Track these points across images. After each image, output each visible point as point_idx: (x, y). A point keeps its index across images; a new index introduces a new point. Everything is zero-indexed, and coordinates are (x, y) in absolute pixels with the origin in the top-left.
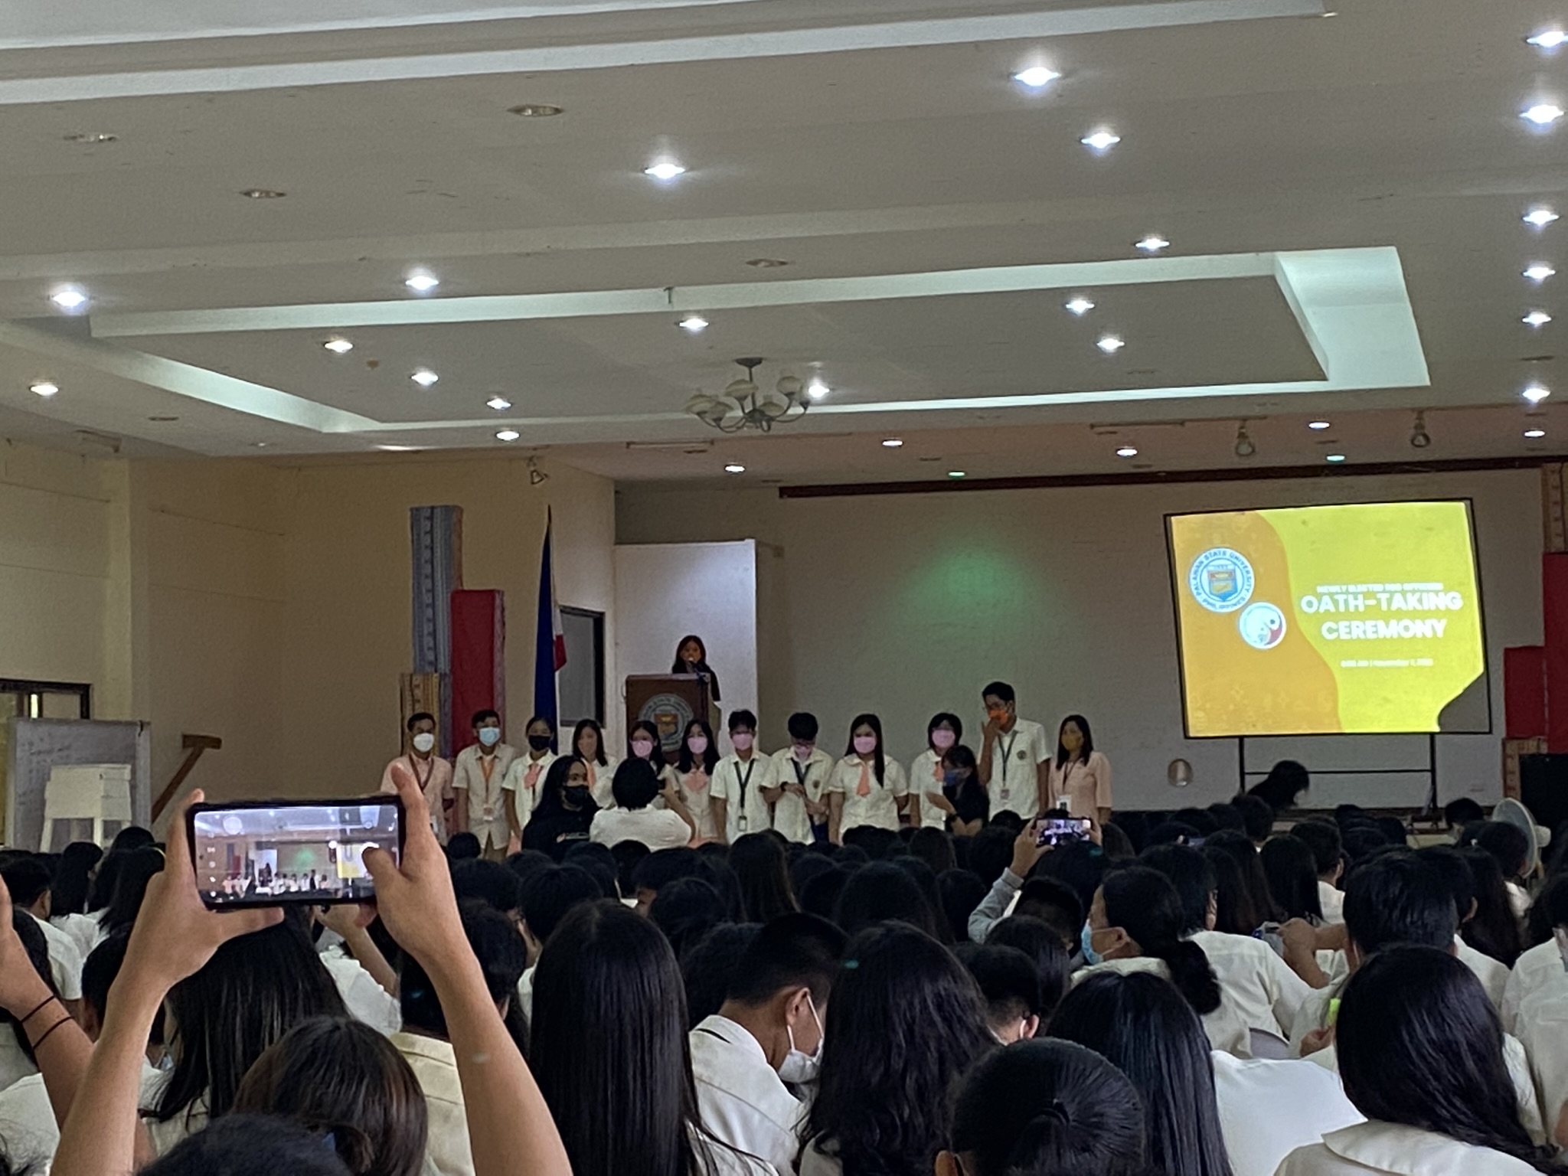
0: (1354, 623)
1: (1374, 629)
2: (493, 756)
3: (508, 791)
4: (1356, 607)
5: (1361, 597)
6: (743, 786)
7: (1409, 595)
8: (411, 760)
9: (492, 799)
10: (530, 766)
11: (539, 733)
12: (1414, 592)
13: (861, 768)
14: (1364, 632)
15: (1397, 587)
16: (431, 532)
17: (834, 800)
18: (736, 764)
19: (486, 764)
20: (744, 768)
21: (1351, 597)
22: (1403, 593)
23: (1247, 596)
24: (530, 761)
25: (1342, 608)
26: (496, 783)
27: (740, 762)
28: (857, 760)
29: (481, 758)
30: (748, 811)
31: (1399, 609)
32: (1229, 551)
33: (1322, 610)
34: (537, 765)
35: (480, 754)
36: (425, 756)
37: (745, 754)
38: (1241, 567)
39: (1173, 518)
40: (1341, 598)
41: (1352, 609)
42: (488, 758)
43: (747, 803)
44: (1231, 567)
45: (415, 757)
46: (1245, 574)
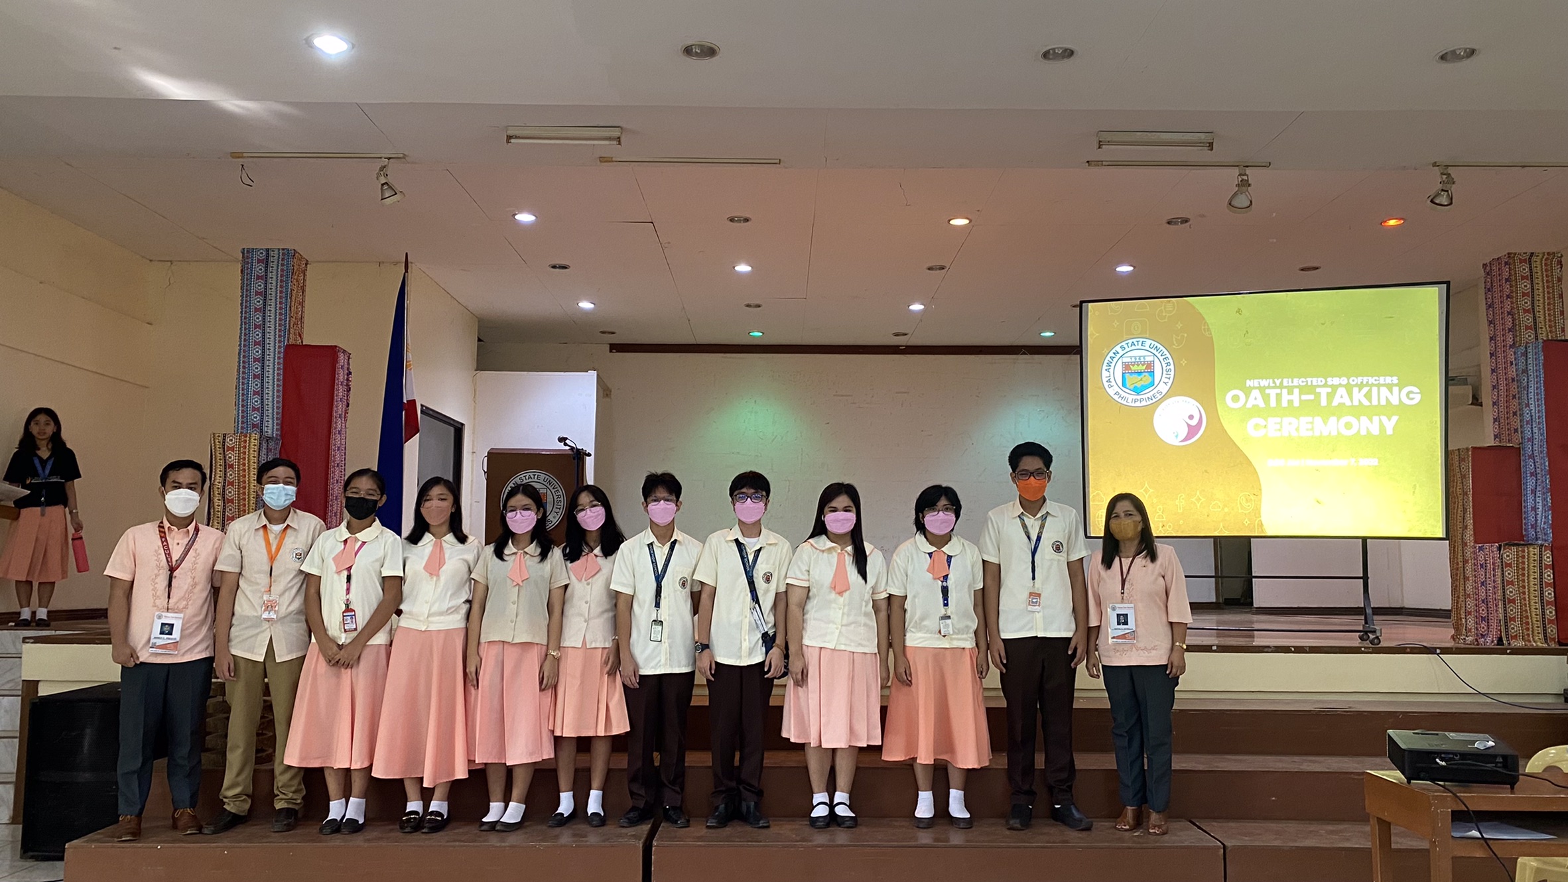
0: (1286, 420)
1: (1310, 426)
2: (285, 525)
3: (308, 576)
4: (1290, 402)
5: (1296, 391)
6: (659, 578)
7: (1356, 390)
8: (161, 527)
9: (277, 588)
10: (345, 541)
11: (362, 494)
12: (1361, 386)
13: (835, 554)
14: (1297, 429)
15: (1344, 381)
16: (265, 278)
17: (794, 599)
18: (650, 546)
19: (271, 537)
20: (661, 552)
21: (1285, 391)
22: (1349, 389)
23: (1164, 388)
24: (346, 535)
25: (1273, 403)
26: (287, 563)
27: (656, 543)
28: (830, 544)
29: (265, 527)
30: (664, 613)
31: (1342, 405)
32: (1148, 342)
33: (1249, 405)
34: (357, 540)
35: (264, 521)
36: (182, 522)
37: (665, 533)
38: (1161, 358)
39: (1090, 305)
40: (1273, 393)
41: (1285, 404)
42: (278, 528)
43: (663, 602)
44: (1151, 359)
45: (166, 524)
46: (1164, 366)
